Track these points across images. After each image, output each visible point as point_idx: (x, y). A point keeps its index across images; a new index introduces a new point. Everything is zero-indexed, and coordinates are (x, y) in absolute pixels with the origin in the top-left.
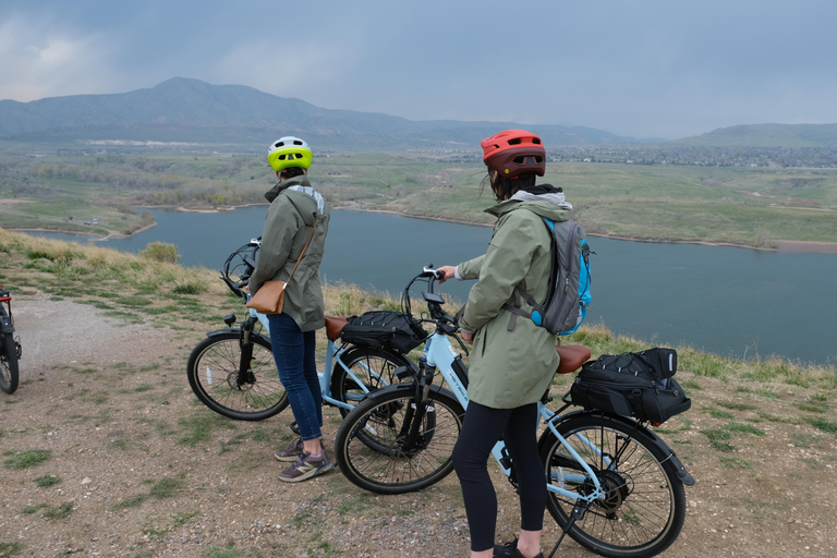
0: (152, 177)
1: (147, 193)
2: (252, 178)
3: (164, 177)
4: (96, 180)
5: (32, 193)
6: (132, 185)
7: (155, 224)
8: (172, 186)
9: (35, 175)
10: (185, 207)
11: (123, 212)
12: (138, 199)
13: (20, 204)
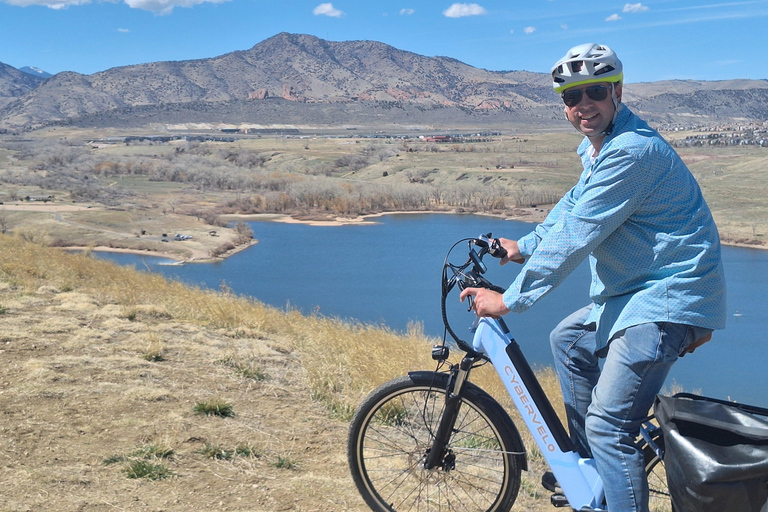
0: (247, 174)
1: (243, 196)
2: (385, 174)
3: (264, 174)
4: (174, 178)
5: (93, 196)
6: (221, 184)
7: (253, 242)
8: (275, 187)
9: (98, 173)
10: (294, 217)
11: (211, 223)
12: (231, 205)
13: (79, 213)
